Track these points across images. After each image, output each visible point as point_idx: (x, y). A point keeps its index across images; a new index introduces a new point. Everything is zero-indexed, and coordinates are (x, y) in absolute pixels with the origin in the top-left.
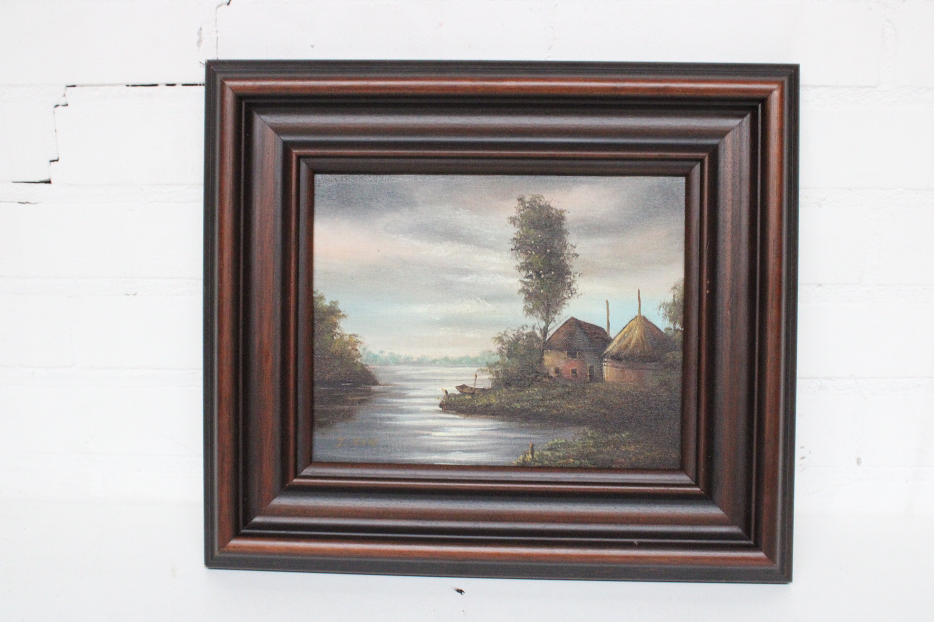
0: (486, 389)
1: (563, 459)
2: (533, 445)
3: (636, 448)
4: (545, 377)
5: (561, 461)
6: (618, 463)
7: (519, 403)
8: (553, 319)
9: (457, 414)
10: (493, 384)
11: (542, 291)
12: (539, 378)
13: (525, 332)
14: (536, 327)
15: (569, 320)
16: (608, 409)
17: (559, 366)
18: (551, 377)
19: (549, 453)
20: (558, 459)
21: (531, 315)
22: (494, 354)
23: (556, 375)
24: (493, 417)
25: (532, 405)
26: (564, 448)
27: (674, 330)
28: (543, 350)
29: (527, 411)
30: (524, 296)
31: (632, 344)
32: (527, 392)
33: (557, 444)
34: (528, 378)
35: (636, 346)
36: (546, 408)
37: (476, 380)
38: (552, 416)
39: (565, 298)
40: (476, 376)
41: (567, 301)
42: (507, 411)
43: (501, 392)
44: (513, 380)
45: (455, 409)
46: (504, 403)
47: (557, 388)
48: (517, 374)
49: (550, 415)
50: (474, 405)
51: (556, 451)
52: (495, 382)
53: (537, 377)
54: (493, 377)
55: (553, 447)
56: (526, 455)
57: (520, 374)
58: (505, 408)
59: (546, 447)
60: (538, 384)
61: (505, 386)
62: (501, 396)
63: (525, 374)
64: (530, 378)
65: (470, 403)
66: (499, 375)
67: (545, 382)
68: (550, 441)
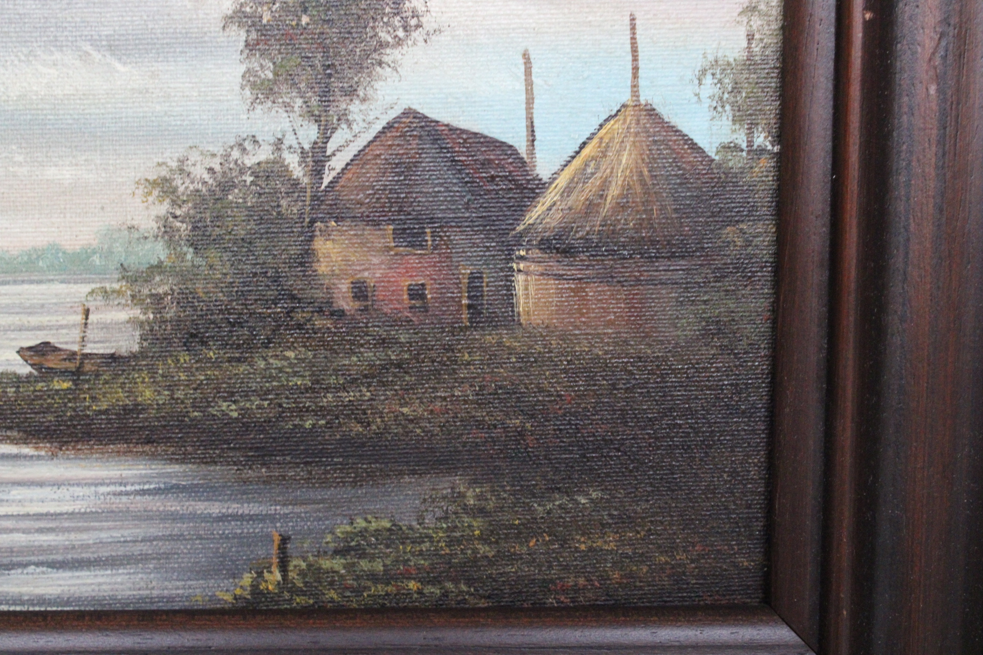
0: (121, 357)
1: (388, 584)
2: (285, 540)
3: (621, 542)
4: (320, 311)
5: (380, 589)
6: (564, 591)
7: (235, 402)
8: (343, 117)
9: (25, 442)
10: (143, 338)
11: (305, 19)
12: (299, 316)
13: (250, 161)
14: (287, 143)
15: (397, 119)
16: (532, 416)
17: (366, 274)
18: (341, 313)
19: (337, 564)
20: (369, 583)
21: (270, 104)
22: (146, 238)
23: (357, 304)
24: (147, 448)
25: (280, 405)
26: (388, 547)
27: (749, 152)
28: (313, 222)
29: (262, 427)
30: (243, 35)
31: (609, 198)
32: (262, 364)
33: (363, 533)
34: (262, 317)
35: (621, 207)
36: (324, 417)
37: (86, 324)
38: (346, 441)
39: (382, 45)
40: (87, 313)
41: (390, 55)
42: (195, 426)
43: (173, 365)
44: (212, 323)
45: (18, 426)
46: (183, 402)
47: (362, 350)
48: (226, 303)
49: (338, 437)
50: (82, 411)
51: (363, 555)
52: (151, 330)
53: (292, 315)
54: (145, 314)
55: (353, 544)
56: (262, 572)
57: (237, 304)
58: (186, 419)
59: (327, 543)
60: (295, 338)
61: (185, 345)
62: (173, 377)
63: (252, 304)
64: (270, 317)
65: (70, 405)
66: (165, 308)
67: (320, 329)
68: (342, 523)
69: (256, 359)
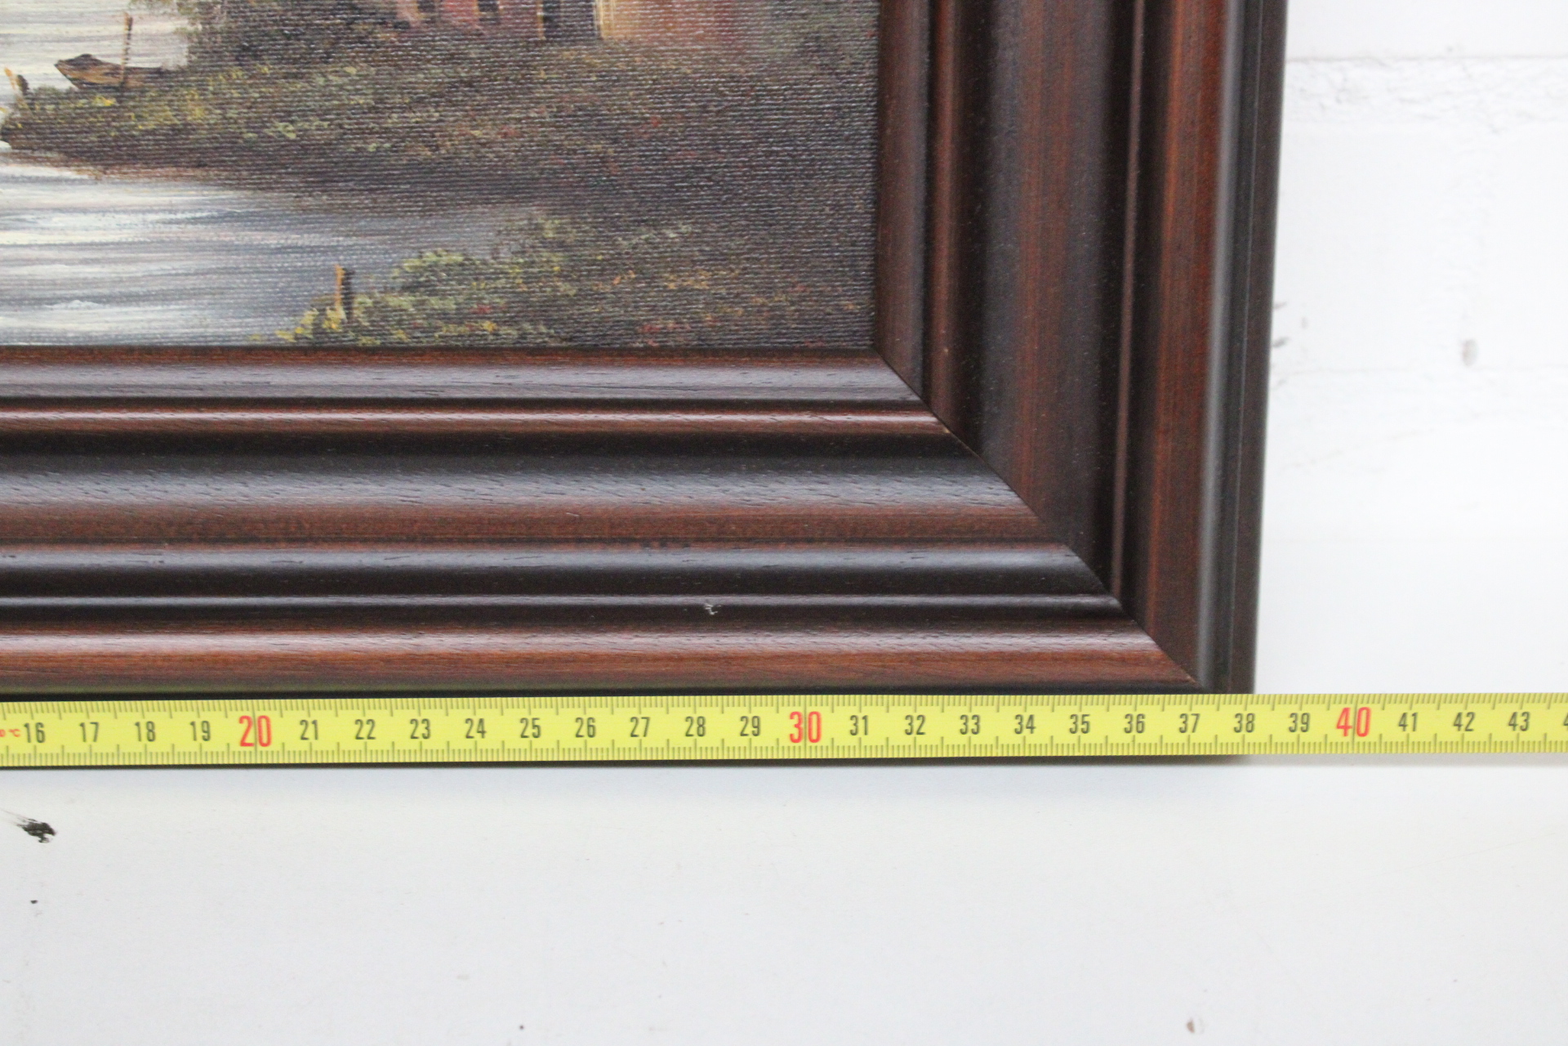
0: (169, 72)
1: (460, 323)
2: (349, 274)
3: (716, 282)
4: (383, 23)
5: (452, 330)
6: (653, 333)
7: (292, 122)
9: (67, 164)
10: (192, 52)
12: (360, 28)
16: (615, 141)
18: (405, 26)
19: (405, 301)
20: (440, 323)
23: (423, 16)
24: (199, 172)
25: (341, 126)
26: (460, 283)
29: (323, 149)
32: (321, 81)
33: (432, 268)
34: (320, 29)
36: (389, 139)
37: (129, 35)
38: (415, 166)
40: (130, 22)
42: (250, 149)
43: (224, 81)
44: (266, 35)
45: (58, 147)
46: (236, 123)
47: (429, 66)
48: (281, 13)
49: (405, 162)
50: (127, 131)
51: (433, 293)
52: (200, 43)
53: (352, 26)
54: (193, 24)
55: (422, 279)
56: (324, 310)
57: (293, 15)
58: (240, 141)
59: (394, 278)
60: (357, 52)
61: (237, 60)
62: (224, 94)
63: (308, 15)
64: (328, 29)
65: (114, 124)
66: (214, 18)
67: (383, 42)
68: (410, 257)
69: (314, 76)
